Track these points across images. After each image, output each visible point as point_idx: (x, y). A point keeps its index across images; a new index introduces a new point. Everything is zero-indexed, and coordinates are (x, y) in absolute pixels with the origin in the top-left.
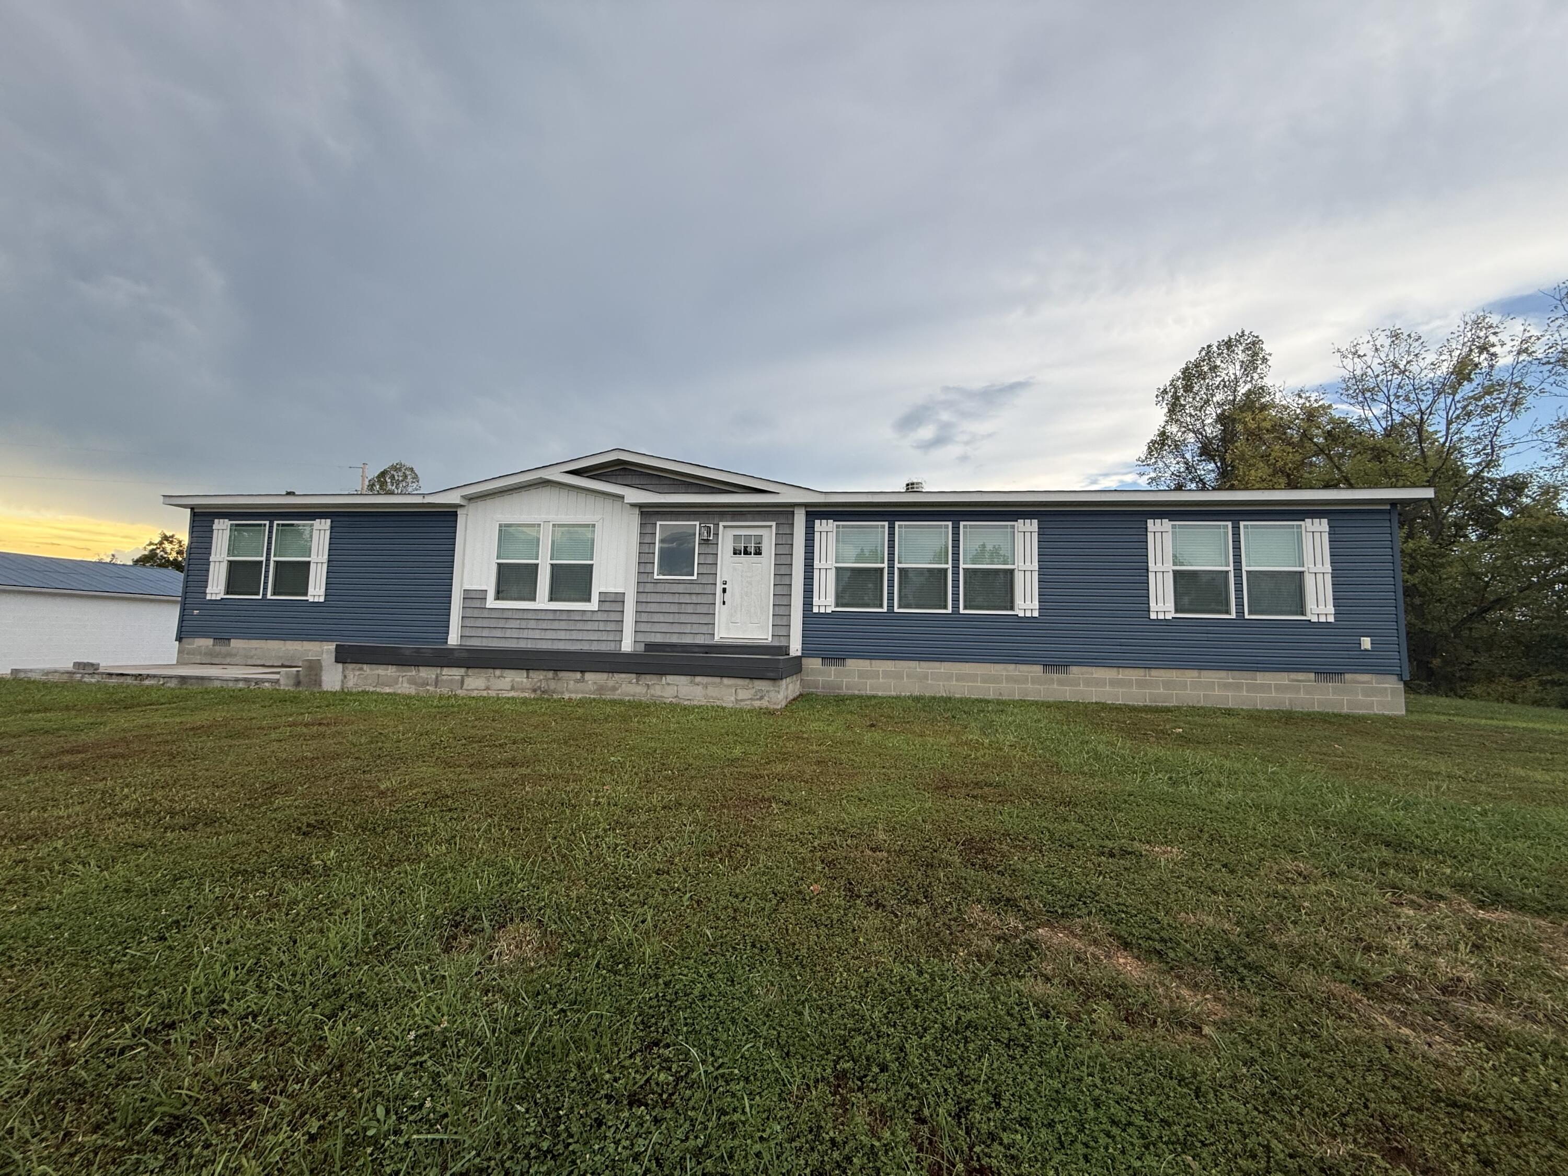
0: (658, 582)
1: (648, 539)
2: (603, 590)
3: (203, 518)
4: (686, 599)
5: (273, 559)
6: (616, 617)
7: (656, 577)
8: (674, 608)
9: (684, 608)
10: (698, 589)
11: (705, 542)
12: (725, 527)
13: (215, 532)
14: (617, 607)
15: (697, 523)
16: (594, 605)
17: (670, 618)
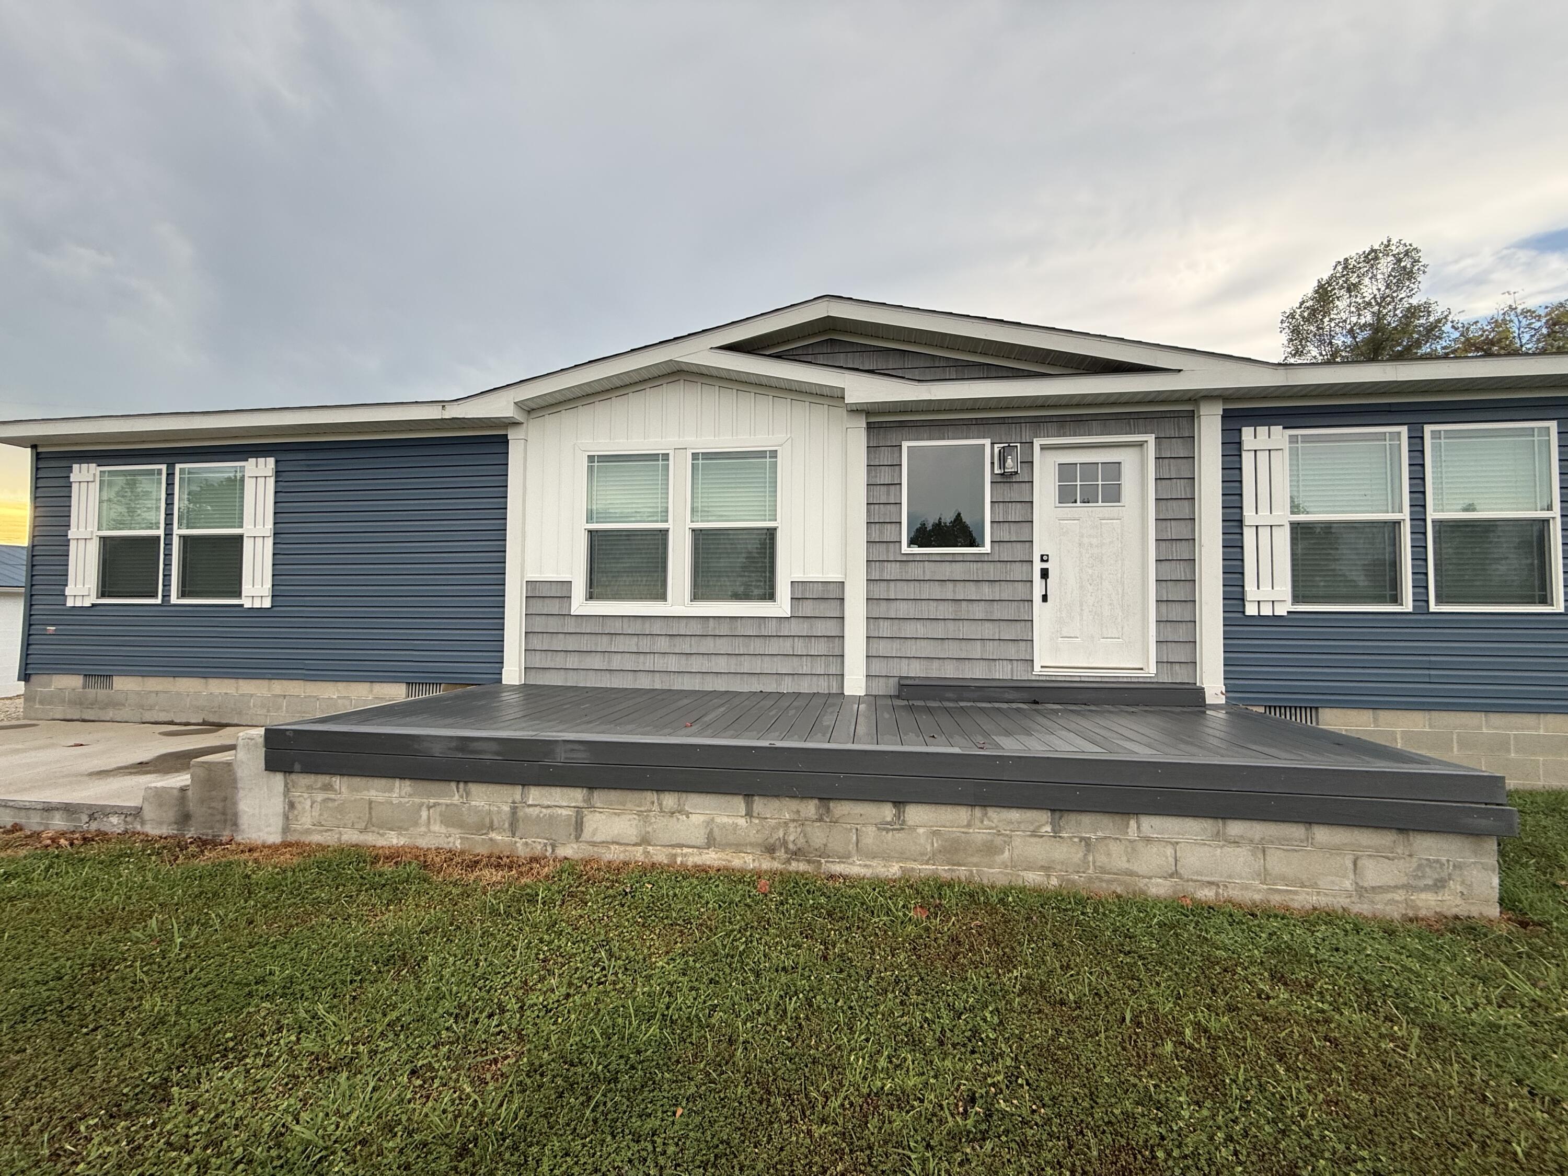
0: (908, 560)
1: (885, 476)
2: (799, 577)
3: (53, 464)
4: (971, 592)
5: (177, 531)
6: (829, 628)
7: (905, 549)
8: (946, 611)
9: (965, 610)
10: (991, 572)
11: (1004, 479)
12: (1043, 448)
13: (75, 487)
14: (830, 610)
15: (987, 442)
16: (781, 606)
17: (939, 630)
